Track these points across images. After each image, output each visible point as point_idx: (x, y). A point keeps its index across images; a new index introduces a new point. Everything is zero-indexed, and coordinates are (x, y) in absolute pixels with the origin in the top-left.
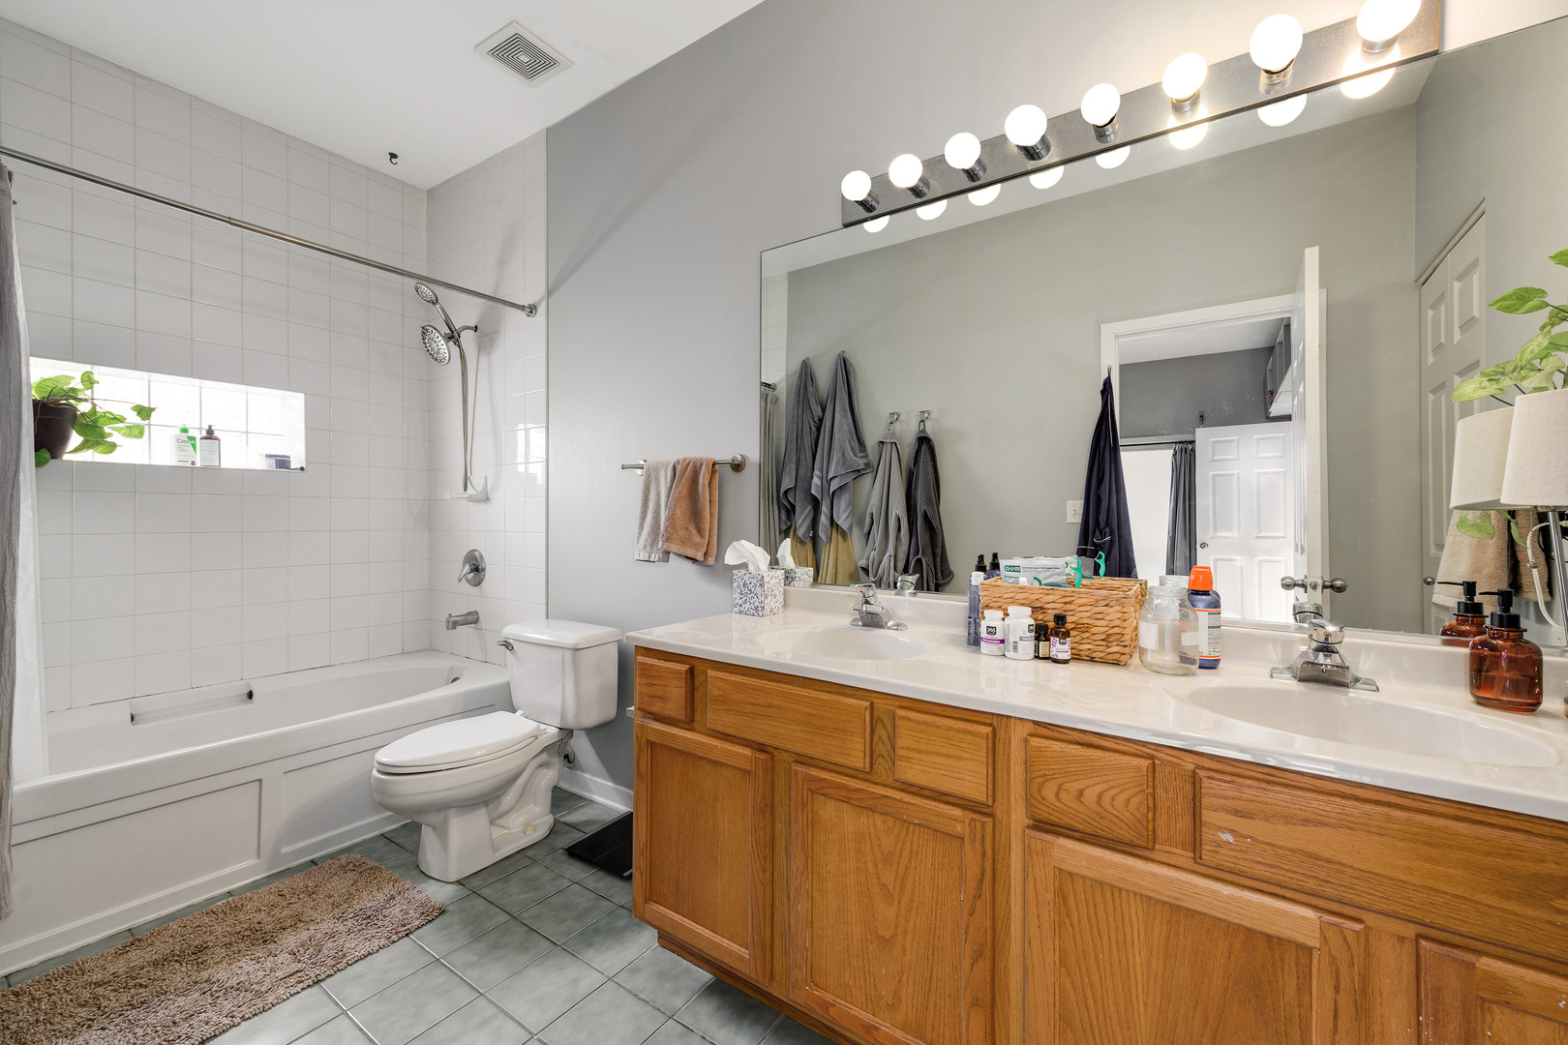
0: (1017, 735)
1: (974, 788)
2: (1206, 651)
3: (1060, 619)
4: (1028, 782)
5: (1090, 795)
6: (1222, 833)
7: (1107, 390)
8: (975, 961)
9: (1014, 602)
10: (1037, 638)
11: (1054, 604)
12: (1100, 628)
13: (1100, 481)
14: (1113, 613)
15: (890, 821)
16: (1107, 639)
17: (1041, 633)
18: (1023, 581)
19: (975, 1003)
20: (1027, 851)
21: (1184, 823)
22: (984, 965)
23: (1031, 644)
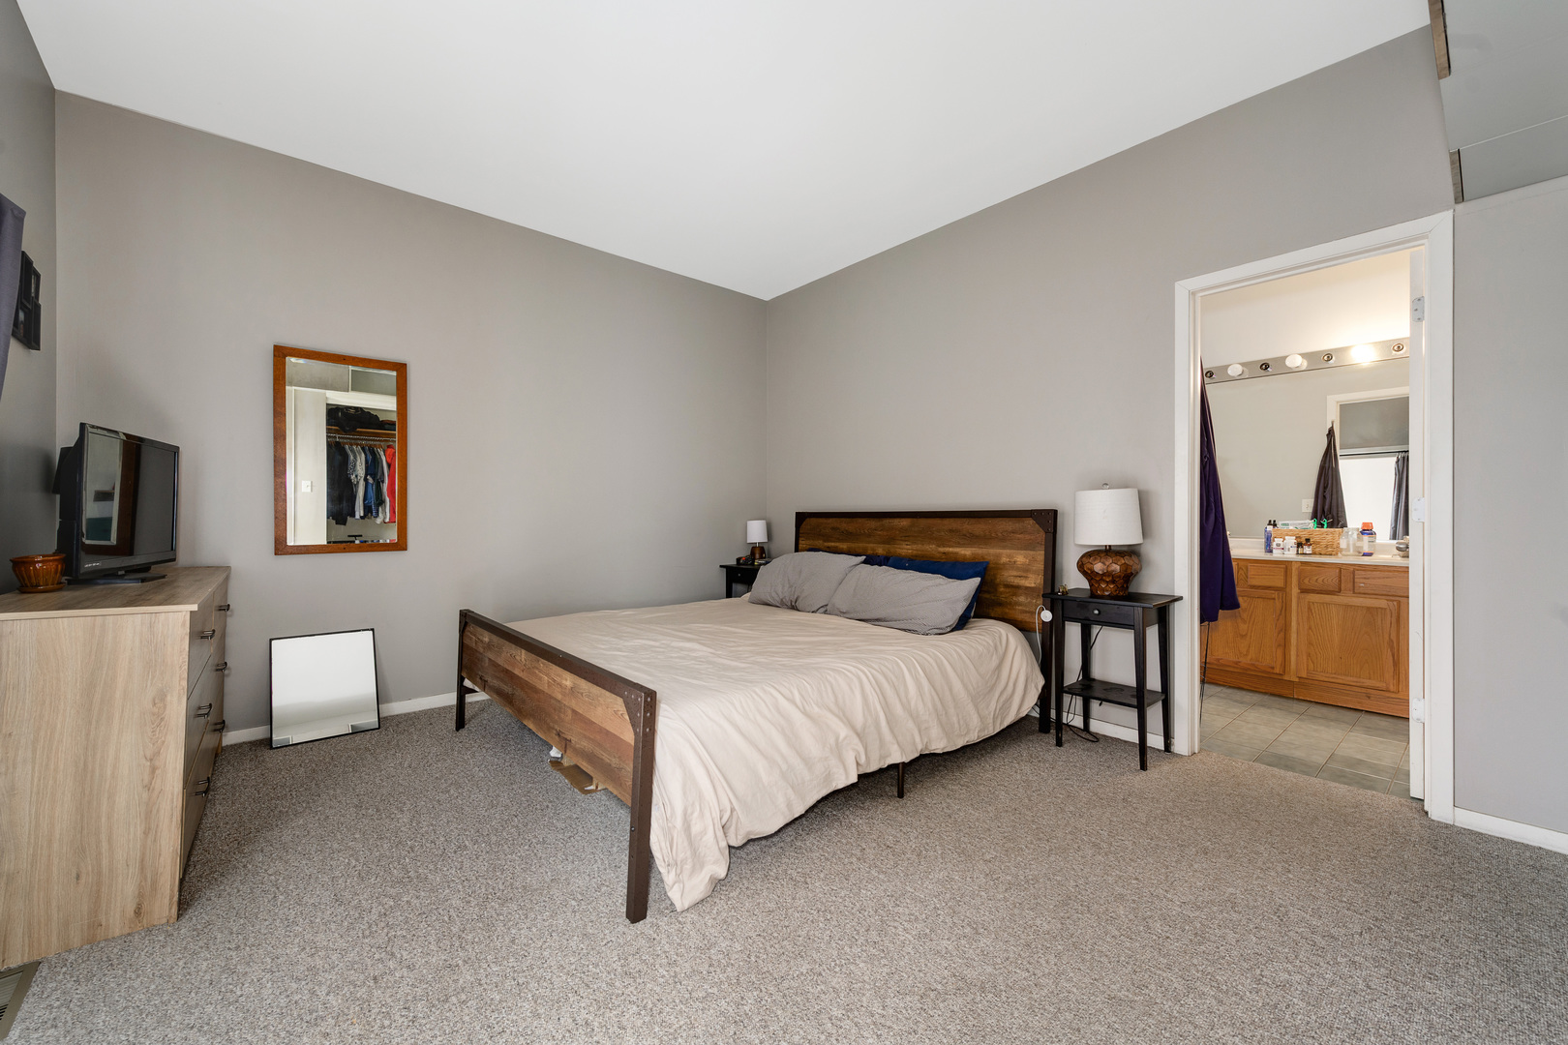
0: (1294, 568)
1: (1280, 583)
2: (1366, 550)
3: (1308, 540)
4: (1299, 579)
5: (1320, 580)
6: (1361, 584)
7: (1331, 434)
8: (1279, 633)
9: (1287, 535)
10: (1298, 547)
11: (1304, 536)
12: (1324, 543)
13: (1325, 488)
14: (1329, 537)
15: (1245, 598)
16: (1327, 547)
17: (1299, 545)
18: (1291, 528)
19: (1279, 645)
20: (1299, 598)
21: (1350, 585)
22: (1282, 634)
23: (1296, 549)
